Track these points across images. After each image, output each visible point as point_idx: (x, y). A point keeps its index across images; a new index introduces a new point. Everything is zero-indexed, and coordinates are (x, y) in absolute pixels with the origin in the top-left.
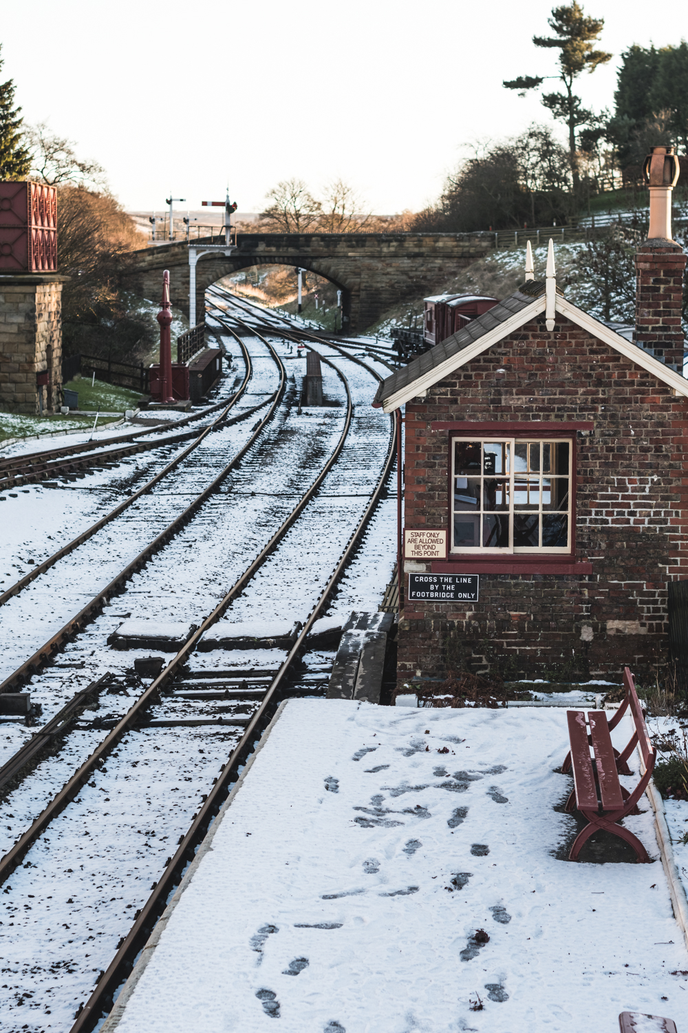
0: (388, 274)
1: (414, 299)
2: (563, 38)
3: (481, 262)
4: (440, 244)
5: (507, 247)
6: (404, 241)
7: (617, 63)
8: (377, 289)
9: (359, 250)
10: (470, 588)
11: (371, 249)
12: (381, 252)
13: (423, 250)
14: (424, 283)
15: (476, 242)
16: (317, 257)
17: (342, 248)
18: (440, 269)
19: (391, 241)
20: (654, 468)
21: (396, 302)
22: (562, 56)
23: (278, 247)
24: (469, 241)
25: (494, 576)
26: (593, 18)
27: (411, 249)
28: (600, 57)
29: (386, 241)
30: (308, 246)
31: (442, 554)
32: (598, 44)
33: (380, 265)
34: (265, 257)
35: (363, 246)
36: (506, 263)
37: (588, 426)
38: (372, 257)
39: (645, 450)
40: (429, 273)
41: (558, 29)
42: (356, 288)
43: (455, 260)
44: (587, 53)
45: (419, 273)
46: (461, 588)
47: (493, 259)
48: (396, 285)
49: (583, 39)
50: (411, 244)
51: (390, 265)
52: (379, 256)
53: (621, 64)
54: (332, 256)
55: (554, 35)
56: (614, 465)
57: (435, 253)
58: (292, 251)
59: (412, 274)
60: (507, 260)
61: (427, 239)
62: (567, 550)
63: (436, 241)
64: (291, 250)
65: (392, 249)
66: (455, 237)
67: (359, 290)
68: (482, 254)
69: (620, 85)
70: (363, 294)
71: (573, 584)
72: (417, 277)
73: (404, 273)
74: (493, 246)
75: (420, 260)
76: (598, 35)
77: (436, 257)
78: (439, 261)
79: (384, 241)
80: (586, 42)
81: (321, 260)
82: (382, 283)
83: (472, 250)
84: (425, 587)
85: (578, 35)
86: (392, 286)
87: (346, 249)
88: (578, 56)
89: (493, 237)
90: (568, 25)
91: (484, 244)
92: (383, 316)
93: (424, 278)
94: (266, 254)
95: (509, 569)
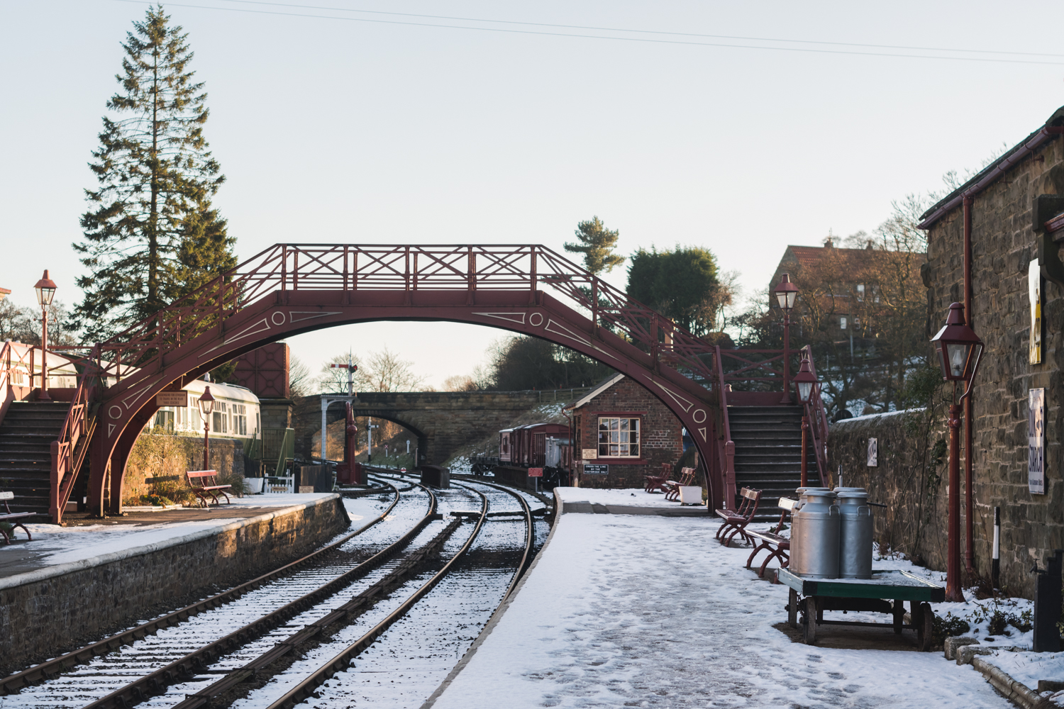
0: (456, 422)
1: (477, 441)
2: (588, 245)
3: (529, 413)
4: (497, 400)
5: (548, 402)
6: (469, 397)
7: (628, 264)
8: (448, 435)
9: (434, 404)
10: (605, 470)
11: (443, 404)
12: (451, 406)
13: (484, 404)
14: (484, 429)
15: (525, 398)
16: (401, 410)
17: (420, 403)
18: (497, 419)
19: (459, 398)
20: (669, 428)
21: (463, 444)
22: (586, 258)
23: (370, 402)
24: (519, 397)
25: (614, 465)
26: (610, 231)
27: (474, 404)
28: (613, 260)
29: (455, 398)
30: (394, 402)
31: (595, 458)
32: (615, 250)
33: (450, 416)
34: (360, 410)
35: (437, 401)
36: (549, 413)
37: (645, 413)
38: (444, 410)
39: (665, 421)
40: (488, 422)
41: (583, 239)
42: (431, 433)
43: (508, 412)
44: (605, 257)
45: (480, 422)
46: (602, 469)
47: (538, 410)
48: (463, 431)
49: (602, 247)
50: (474, 400)
51: (457, 416)
52: (449, 410)
53: (631, 265)
54: (413, 409)
55: (580, 243)
56: (654, 426)
57: (493, 407)
58: (381, 406)
59: (475, 423)
60: (549, 411)
61: (487, 396)
62: (638, 457)
63: (494, 398)
64: (380, 404)
65: (460, 404)
66: (508, 394)
67: (433, 436)
68: (529, 407)
69: (630, 281)
70: (437, 438)
71: (641, 468)
72: (479, 425)
73: (469, 422)
74: (538, 401)
75: (481, 412)
76: (614, 244)
77: (494, 410)
78: (496, 413)
79: (453, 398)
80: (605, 249)
81: (404, 413)
82: (451, 430)
83: (521, 404)
84: (589, 469)
85: (599, 243)
86: (460, 432)
87: (424, 404)
88: (599, 260)
89: (537, 395)
90: (590, 236)
91: (531, 400)
92: (453, 455)
93: (485, 425)
94: (361, 408)
95: (618, 463)
